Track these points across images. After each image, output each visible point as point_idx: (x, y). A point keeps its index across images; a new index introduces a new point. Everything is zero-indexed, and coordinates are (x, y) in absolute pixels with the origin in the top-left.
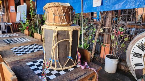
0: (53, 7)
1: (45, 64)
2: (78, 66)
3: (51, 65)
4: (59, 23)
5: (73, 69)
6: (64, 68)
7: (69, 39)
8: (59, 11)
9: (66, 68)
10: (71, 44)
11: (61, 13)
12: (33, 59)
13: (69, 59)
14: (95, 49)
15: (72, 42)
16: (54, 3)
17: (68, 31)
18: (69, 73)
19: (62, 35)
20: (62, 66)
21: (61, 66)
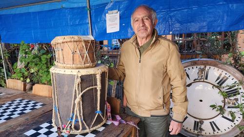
0: (70, 42)
1: (60, 129)
2: (109, 123)
3: (73, 127)
4: (80, 64)
5: (103, 128)
6: (92, 129)
7: (97, 85)
8: (79, 47)
9: (94, 128)
10: (99, 93)
11: (82, 51)
12: (32, 125)
13: (97, 114)
14: (116, 95)
15: (101, 90)
16: (72, 36)
17: (95, 75)
18: (101, 135)
19: (87, 81)
20: (89, 126)
21: (87, 127)
